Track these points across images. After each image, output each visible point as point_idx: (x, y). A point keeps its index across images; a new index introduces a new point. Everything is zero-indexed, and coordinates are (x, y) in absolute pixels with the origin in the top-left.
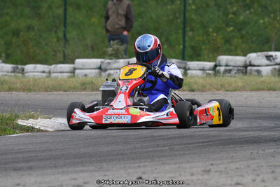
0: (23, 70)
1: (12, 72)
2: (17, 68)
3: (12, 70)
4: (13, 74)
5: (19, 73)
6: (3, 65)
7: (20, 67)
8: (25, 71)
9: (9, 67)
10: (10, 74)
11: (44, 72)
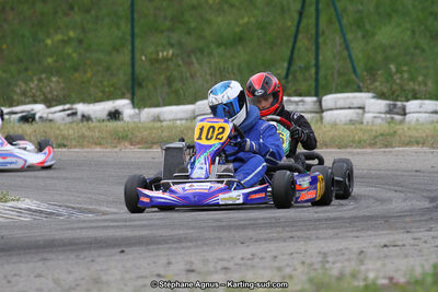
0: (404, 108)
1: (386, 113)
2: (395, 105)
3: (387, 109)
4: (388, 116)
5: (397, 114)
6: (373, 101)
7: (399, 103)
8: (407, 111)
9: (382, 104)
10: (383, 116)
11: (435, 112)
